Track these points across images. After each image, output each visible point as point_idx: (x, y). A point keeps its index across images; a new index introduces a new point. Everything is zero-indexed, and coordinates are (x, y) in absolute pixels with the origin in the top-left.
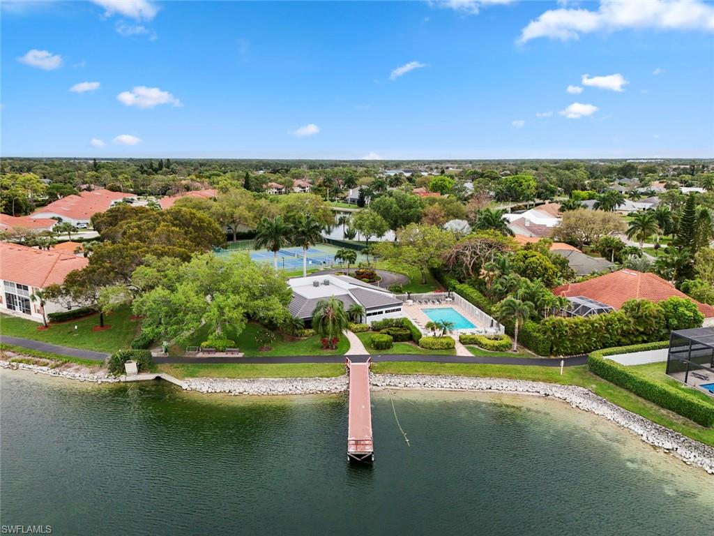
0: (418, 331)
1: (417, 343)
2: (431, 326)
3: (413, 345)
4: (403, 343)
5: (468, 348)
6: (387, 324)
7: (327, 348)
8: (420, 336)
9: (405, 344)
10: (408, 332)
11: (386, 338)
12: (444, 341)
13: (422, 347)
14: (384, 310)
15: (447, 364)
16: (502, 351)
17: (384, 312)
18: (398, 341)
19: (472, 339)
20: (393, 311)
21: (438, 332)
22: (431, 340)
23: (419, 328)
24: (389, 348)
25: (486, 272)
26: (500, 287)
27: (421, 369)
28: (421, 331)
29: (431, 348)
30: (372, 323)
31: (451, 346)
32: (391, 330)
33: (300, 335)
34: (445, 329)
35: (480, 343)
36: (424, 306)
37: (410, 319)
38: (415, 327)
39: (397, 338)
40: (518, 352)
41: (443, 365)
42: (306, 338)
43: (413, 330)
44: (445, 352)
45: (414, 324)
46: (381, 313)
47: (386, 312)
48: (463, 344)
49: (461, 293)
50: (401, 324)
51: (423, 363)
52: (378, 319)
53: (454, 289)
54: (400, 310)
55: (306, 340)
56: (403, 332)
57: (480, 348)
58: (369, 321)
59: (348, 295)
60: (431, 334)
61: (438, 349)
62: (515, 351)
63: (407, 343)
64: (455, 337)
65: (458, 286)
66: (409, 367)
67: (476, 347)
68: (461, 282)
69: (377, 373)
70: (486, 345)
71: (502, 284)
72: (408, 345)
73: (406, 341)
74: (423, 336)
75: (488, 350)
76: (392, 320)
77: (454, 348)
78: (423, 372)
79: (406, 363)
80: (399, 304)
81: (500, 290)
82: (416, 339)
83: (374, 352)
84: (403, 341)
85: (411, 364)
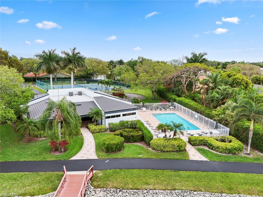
0: (149, 132)
1: (149, 145)
2: (162, 128)
3: (145, 146)
4: (135, 144)
5: (199, 150)
6: (123, 125)
7: (56, 150)
8: (151, 138)
9: (136, 146)
10: (140, 133)
11: (118, 139)
12: (176, 143)
13: (154, 149)
14: (121, 114)
15: (181, 172)
16: (235, 154)
17: (121, 115)
18: (130, 142)
19: (202, 140)
20: (129, 114)
21: (170, 134)
22: (162, 142)
23: (150, 129)
24: (120, 150)
25: (201, 86)
26: (217, 95)
27: (152, 180)
28: (152, 132)
29: (162, 151)
30: (109, 124)
31: (182, 149)
32: (125, 131)
33: (39, 136)
34: (176, 131)
35: (211, 145)
36: (154, 112)
37: (143, 121)
38: (146, 129)
39: (129, 139)
40: (252, 156)
41: (177, 173)
42: (44, 139)
43: (145, 131)
44: (177, 156)
45: (146, 125)
46: (119, 116)
47: (124, 115)
48: (194, 145)
49: (181, 103)
50: (134, 126)
51: (154, 172)
52: (116, 121)
53: (175, 100)
54: (135, 113)
55: (44, 140)
56: (135, 133)
57: (210, 150)
58: (107, 123)
59: (93, 102)
60: (162, 135)
61: (170, 151)
62: (249, 154)
63: (138, 144)
64: (185, 139)
65: (178, 99)
66: (139, 176)
67: (206, 148)
68: (179, 96)
69: (98, 187)
70: (218, 148)
71: (217, 93)
72: (139, 147)
73: (138, 142)
74: (155, 137)
75: (221, 152)
76: (127, 122)
77: (185, 150)
78: (154, 184)
79: (135, 171)
80: (134, 109)
81: (217, 98)
82: (147, 141)
83: (104, 155)
84: (135, 141)
85: (141, 172)
